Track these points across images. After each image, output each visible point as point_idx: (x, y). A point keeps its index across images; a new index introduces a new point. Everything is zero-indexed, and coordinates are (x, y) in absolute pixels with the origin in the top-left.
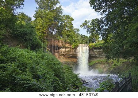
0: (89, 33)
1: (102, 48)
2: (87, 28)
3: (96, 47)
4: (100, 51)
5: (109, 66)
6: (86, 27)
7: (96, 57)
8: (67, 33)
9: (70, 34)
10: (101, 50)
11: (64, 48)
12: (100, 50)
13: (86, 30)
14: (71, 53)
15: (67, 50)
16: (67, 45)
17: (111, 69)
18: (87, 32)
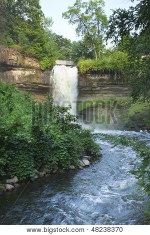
0: (81, 33)
1: (108, 73)
2: (77, 21)
3: (96, 69)
4: (104, 80)
5: (121, 113)
6: (75, 17)
7: (92, 92)
8: (28, 31)
9: (36, 33)
10: (106, 77)
11: (21, 68)
12: (103, 77)
13: (76, 25)
14: (37, 82)
15: (27, 73)
16: (28, 62)
17: (125, 119)
18: (77, 30)
